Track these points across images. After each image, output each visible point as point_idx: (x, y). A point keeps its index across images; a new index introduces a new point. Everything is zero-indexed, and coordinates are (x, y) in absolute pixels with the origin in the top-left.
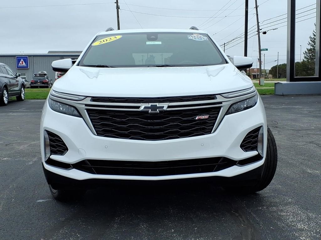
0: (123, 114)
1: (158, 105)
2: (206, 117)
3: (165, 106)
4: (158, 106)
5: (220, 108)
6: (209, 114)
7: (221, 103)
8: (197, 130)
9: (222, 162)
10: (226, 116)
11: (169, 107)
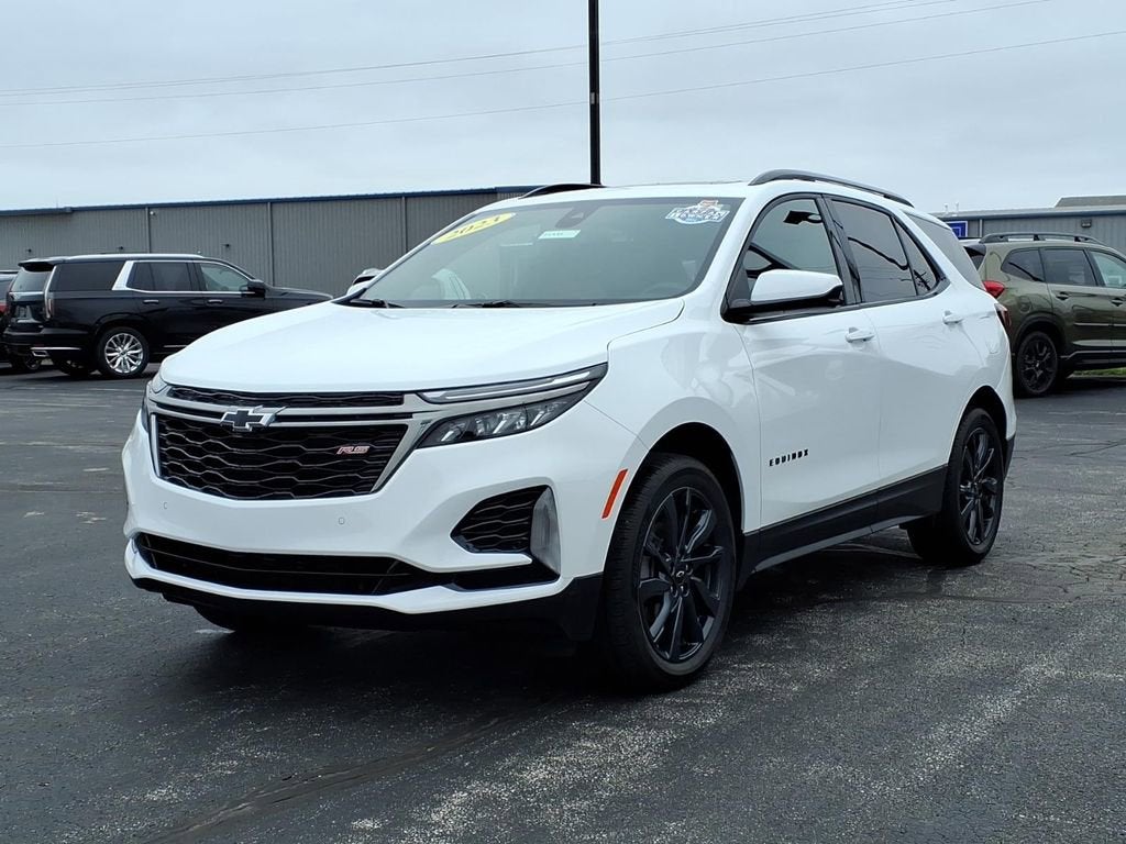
0: (200, 429)
1: (251, 411)
2: (362, 449)
3: (265, 415)
4: (250, 414)
5: (404, 428)
6: (372, 443)
7: (409, 415)
8: (336, 482)
9: (395, 572)
10: (416, 451)
11: (279, 418)
